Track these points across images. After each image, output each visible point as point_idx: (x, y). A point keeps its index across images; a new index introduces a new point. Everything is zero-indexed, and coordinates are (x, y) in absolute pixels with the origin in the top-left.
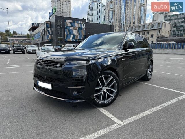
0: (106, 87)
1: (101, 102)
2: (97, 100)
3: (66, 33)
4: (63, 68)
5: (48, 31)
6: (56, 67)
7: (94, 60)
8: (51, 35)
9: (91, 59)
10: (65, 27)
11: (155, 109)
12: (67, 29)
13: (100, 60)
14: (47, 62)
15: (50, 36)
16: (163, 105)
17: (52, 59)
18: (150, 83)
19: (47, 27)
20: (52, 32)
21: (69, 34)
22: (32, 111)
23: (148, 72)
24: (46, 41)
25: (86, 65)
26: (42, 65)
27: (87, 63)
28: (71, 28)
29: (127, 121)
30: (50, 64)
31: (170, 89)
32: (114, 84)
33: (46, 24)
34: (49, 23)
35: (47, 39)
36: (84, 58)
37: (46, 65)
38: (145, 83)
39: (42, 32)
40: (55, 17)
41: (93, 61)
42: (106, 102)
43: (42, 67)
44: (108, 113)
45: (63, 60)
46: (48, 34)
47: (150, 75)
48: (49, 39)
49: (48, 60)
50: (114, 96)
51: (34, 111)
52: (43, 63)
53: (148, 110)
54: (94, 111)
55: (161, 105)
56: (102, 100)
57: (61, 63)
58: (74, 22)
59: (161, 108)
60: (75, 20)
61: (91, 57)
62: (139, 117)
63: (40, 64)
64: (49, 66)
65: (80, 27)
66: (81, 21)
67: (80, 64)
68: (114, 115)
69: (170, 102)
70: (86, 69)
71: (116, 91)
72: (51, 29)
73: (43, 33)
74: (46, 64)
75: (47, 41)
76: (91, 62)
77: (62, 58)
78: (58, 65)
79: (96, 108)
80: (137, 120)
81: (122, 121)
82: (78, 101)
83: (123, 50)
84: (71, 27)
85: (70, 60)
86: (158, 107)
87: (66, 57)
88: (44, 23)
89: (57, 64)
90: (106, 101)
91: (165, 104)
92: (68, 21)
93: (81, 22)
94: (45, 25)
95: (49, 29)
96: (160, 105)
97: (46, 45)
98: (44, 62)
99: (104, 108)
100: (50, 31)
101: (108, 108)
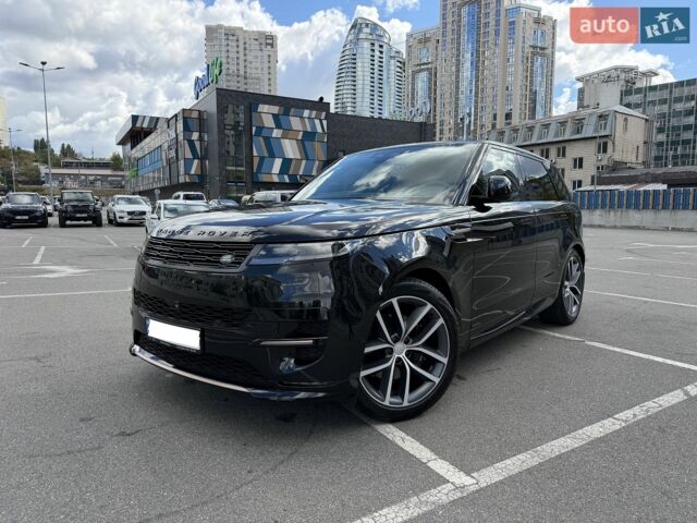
0: (406, 343)
1: (388, 401)
2: (374, 395)
3: (255, 154)
4: (243, 267)
5: (191, 143)
6: (218, 264)
7: (361, 241)
8: (202, 160)
9: (349, 234)
10: (254, 129)
11: (596, 430)
12: (261, 139)
13: (383, 242)
14: (186, 247)
15: (196, 161)
16: (627, 415)
17: (205, 237)
18: (575, 335)
19: (187, 128)
20: (206, 149)
21: (266, 154)
22: (123, 434)
23: (568, 292)
24: (182, 180)
25: (331, 255)
26: (167, 258)
27: (333, 252)
28: (276, 133)
29: (490, 476)
30: (197, 254)
31: (651, 357)
32: (436, 332)
33: (185, 119)
34: (195, 115)
35: (187, 172)
36: (323, 233)
37: (180, 259)
38: (557, 335)
39: (170, 148)
40: (218, 94)
41: (359, 244)
42: (406, 404)
43: (167, 265)
44: (417, 444)
45: (246, 239)
46: (189, 155)
47: (575, 303)
48: (193, 172)
49: (188, 241)
50: (437, 380)
51: (129, 435)
52: (171, 251)
53: (570, 432)
54: (363, 434)
55: (621, 415)
56: (393, 395)
57: (239, 249)
58: (286, 113)
59: (618, 427)
60: (289, 105)
61: (349, 230)
62: (536, 461)
63: (158, 256)
64: (191, 261)
65: (309, 130)
66: (311, 109)
67: (308, 252)
68: (441, 453)
69: (653, 406)
70: (333, 273)
71: (445, 360)
72: (201, 139)
73: (174, 151)
74: (181, 254)
75: (188, 180)
76: (348, 247)
77: (243, 234)
78: (227, 258)
79: (369, 426)
80: (529, 471)
81: (468, 474)
82: (302, 395)
83: (469, 204)
84: (275, 131)
85: (271, 238)
86: (607, 422)
87: (254, 229)
88: (176, 116)
89: (221, 256)
90: (408, 399)
91: (636, 409)
92: (263, 108)
93: (314, 112)
94: (181, 121)
95: (195, 136)
96: (616, 416)
97: (182, 194)
98: (172, 247)
99: (398, 424)
100: (197, 144)
101: (414, 423)
